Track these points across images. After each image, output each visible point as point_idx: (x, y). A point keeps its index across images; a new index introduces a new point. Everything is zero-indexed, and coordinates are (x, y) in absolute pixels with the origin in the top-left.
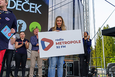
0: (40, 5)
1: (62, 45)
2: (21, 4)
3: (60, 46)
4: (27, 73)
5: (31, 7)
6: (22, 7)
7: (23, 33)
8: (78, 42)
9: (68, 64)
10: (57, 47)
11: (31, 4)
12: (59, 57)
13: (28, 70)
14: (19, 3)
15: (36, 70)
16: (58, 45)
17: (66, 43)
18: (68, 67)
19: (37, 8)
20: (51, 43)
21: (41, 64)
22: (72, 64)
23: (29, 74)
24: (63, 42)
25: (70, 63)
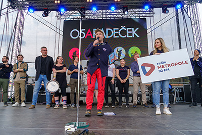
0: (138, 28)
1: (165, 68)
2: (118, 31)
3: (163, 69)
4: (130, 99)
5: (128, 32)
6: (120, 34)
7: (123, 60)
8: (184, 63)
9: (176, 88)
10: (160, 71)
11: (128, 29)
12: (163, 82)
13: (132, 95)
14: (116, 31)
15: (140, 96)
16: (160, 69)
17: (169, 65)
18: (177, 92)
19: (134, 32)
20: (153, 67)
21: (145, 90)
22: (182, 88)
23: (133, 100)
24: (166, 65)
25: (179, 88)
